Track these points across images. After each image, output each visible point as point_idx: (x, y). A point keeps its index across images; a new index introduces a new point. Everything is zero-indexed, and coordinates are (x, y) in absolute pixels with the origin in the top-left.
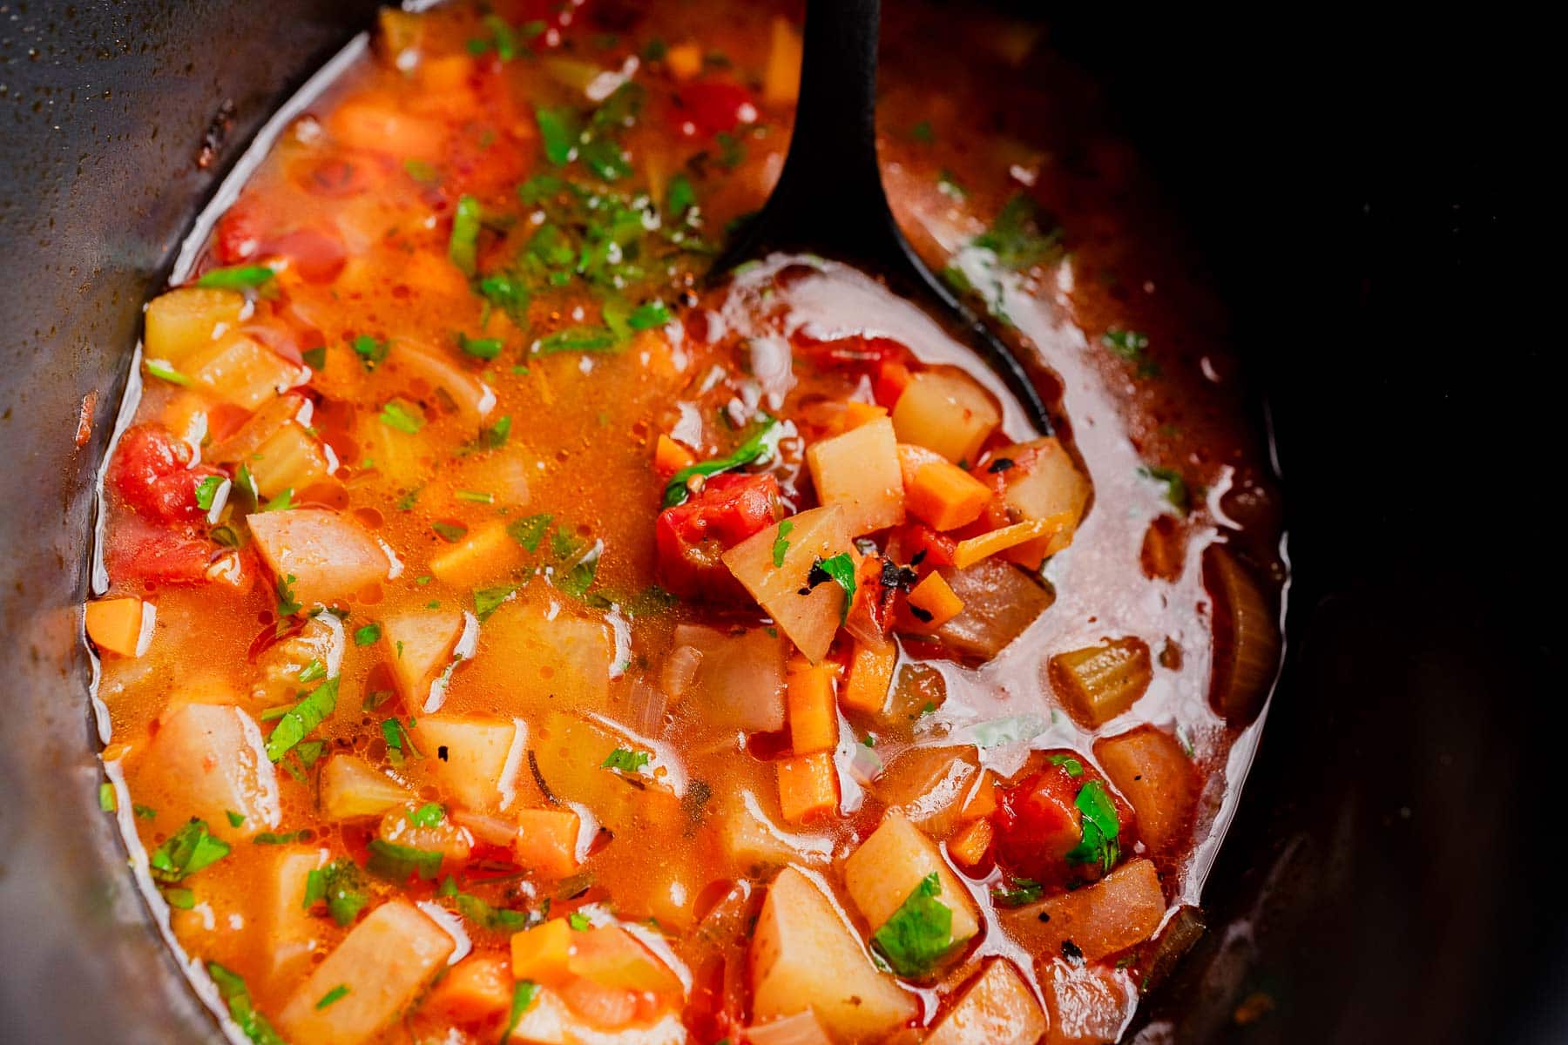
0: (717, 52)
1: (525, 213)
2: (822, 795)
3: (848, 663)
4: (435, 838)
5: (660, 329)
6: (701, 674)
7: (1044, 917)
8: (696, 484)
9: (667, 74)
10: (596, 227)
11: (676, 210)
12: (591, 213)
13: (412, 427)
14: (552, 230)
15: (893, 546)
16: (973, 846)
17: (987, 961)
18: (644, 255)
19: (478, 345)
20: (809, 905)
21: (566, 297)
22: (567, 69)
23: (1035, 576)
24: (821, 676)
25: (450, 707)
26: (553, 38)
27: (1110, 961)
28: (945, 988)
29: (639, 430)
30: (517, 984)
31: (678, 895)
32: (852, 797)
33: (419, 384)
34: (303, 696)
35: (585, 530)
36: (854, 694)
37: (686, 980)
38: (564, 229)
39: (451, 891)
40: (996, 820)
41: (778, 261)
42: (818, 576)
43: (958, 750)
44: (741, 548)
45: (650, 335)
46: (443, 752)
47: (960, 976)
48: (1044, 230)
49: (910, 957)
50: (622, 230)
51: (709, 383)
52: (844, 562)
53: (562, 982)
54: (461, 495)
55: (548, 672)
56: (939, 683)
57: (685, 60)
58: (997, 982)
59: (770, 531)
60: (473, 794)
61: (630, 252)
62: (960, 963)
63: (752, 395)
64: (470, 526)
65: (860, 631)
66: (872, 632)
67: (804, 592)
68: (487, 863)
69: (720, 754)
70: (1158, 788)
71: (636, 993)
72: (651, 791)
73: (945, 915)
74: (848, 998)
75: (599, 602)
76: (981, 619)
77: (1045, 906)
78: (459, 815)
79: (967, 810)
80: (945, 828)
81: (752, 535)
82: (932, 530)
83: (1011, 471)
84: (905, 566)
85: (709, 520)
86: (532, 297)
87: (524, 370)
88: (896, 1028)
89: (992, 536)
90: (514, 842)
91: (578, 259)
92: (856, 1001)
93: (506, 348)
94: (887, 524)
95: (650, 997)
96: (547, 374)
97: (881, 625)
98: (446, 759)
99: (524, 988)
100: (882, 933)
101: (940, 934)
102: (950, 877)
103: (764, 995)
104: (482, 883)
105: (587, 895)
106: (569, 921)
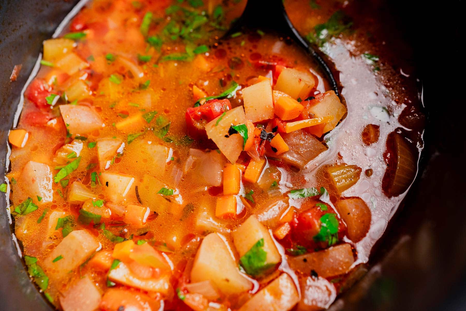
1: (166, 17)
2: (230, 209)
3: (247, 166)
4: (99, 211)
5: (203, 53)
6: (195, 165)
7: (305, 260)
8: (203, 102)
10: (188, 21)
12: (188, 17)
13: (118, 82)
14: (173, 22)
17: (281, 274)
18: (202, 30)
19: (144, 57)
21: (174, 43)
23: (320, 139)
24: (234, 168)
25: (111, 168)
27: (329, 279)
29: (190, 86)
31: (175, 239)
33: (123, 68)
34: (69, 163)
36: (246, 176)
37: (172, 268)
38: (178, 22)
40: (291, 223)
42: (232, 131)
45: (200, 55)
46: (107, 184)
48: (345, 23)
49: (251, 268)
52: (243, 127)
53: (129, 262)
54: (130, 104)
55: (145, 161)
60: (114, 198)
61: (196, 30)
64: (130, 114)
65: (252, 154)
66: (255, 154)
67: (227, 136)
68: (116, 221)
69: (198, 193)
70: (356, 219)
71: (153, 268)
72: (173, 203)
73: (264, 254)
74: (224, 278)
75: (168, 140)
76: (298, 153)
77: (305, 256)
78: (108, 204)
79: (281, 220)
80: (274, 225)
81: (215, 118)
82: (280, 119)
83: (313, 100)
84: (271, 133)
85: (202, 113)
86: (163, 43)
87: (156, 66)
88: (243, 293)
89: (301, 122)
90: (124, 215)
91: (180, 31)
92: (227, 280)
93: (152, 58)
94: (267, 118)
95: (157, 270)
96: (164, 67)
97: (259, 153)
98: (108, 186)
99: (116, 262)
100: (244, 259)
101: (262, 261)
102: (270, 241)
103: (194, 273)
104: (112, 227)
105: (147, 235)
106: (136, 243)
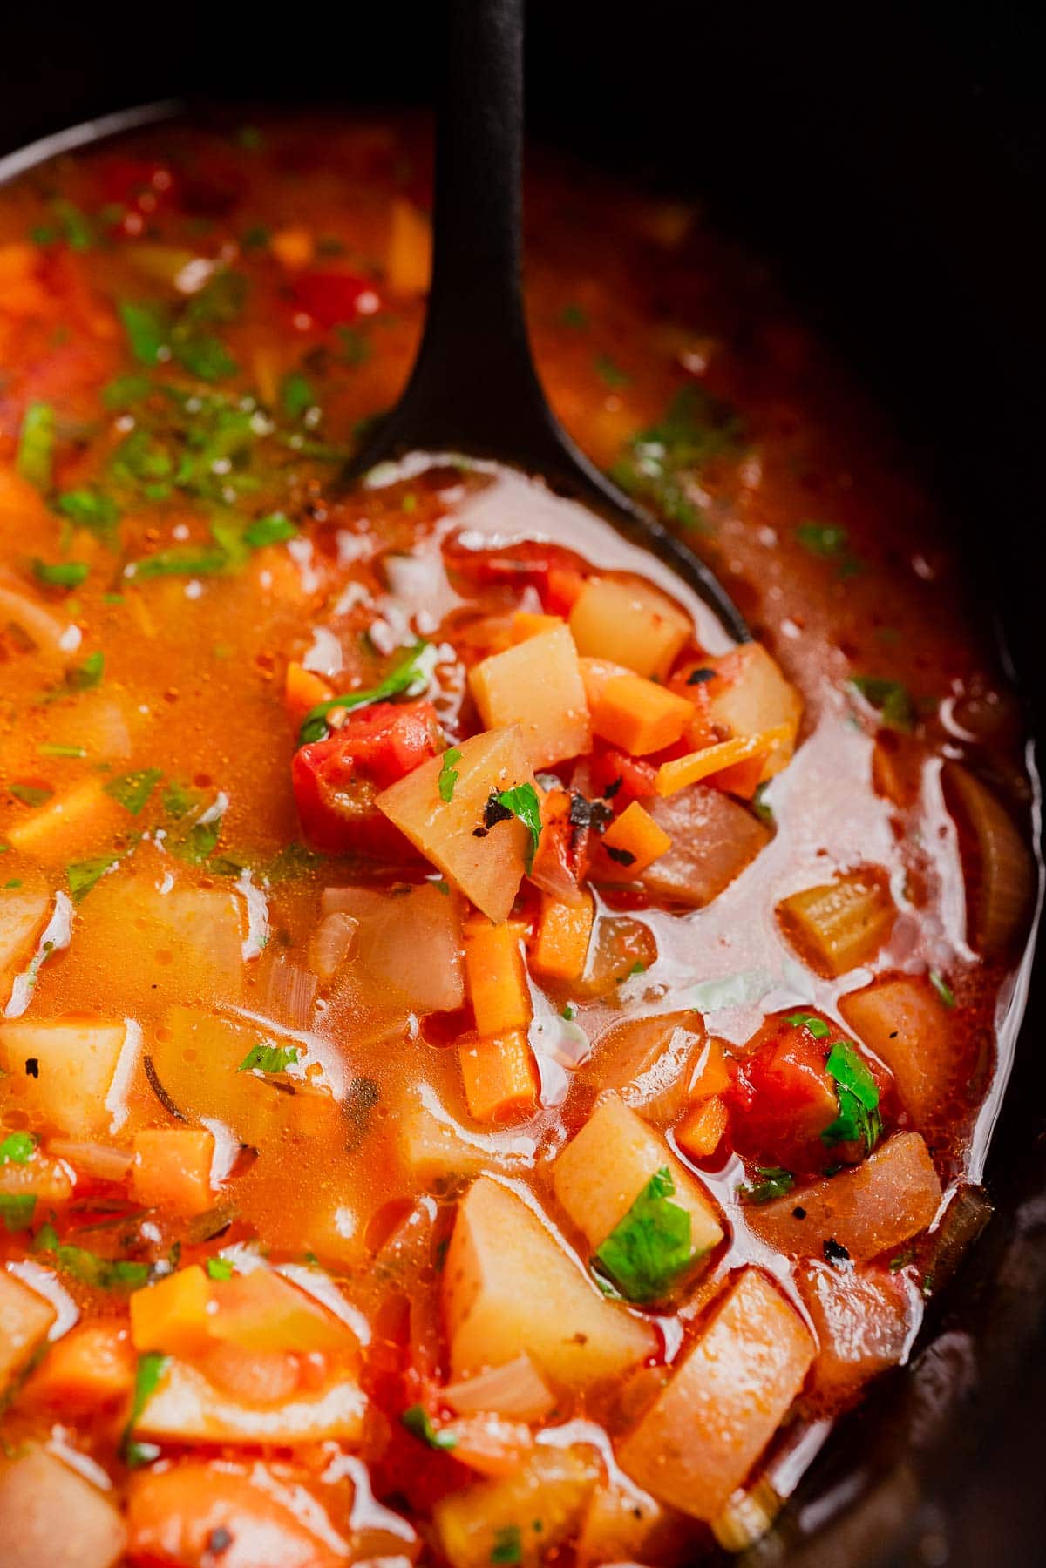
0: (331, 235)
1: (111, 418)
2: (519, 1084)
3: (537, 924)
4: (26, 1177)
5: (282, 546)
6: (357, 948)
7: (799, 1213)
8: (337, 718)
9: (272, 263)
10: (197, 433)
11: (292, 410)
12: (192, 417)
14: (143, 438)
15: (580, 779)
16: (707, 1132)
17: (736, 1274)
18: (257, 462)
19: (59, 571)
20: (512, 1220)
21: (166, 513)
22: (152, 258)
23: (749, 806)
24: (507, 938)
25: (37, 1010)
26: (134, 224)
27: (882, 1262)
28: (689, 1312)
29: (264, 662)
30: (139, 1359)
31: (345, 1223)
32: (556, 1085)
35: (203, 781)
36: (544, 959)
37: (362, 1332)
38: (159, 436)
39: (49, 1243)
40: (730, 1099)
41: (417, 463)
42: (496, 813)
43: (677, 1017)
44: (397, 788)
45: (270, 554)
46: (32, 1066)
47: (703, 1297)
48: (719, 424)
49: (643, 1276)
50: (228, 436)
51: (343, 605)
52: (525, 794)
53: (201, 1350)
54: (45, 750)
55: (165, 957)
56: (647, 938)
57: (293, 248)
58: (750, 1300)
59: (433, 764)
60: (73, 1116)
61: (240, 460)
62: (702, 1279)
63: (398, 617)
64: (59, 786)
65: (548, 882)
66: (563, 881)
67: (479, 833)
68: (96, 1202)
69: (387, 1043)
70: (918, 1046)
71: (299, 1355)
72: (302, 1095)
73: (684, 1219)
74: (571, 1335)
75: (225, 868)
76: (691, 859)
77: (798, 1200)
78: (55, 1145)
79: (692, 1092)
80: (670, 1113)
81: (411, 771)
82: (626, 755)
83: (714, 683)
84: (597, 800)
85: (356, 758)
86: (121, 514)
87: (116, 598)
88: (632, 1370)
89: (699, 756)
90: (129, 1173)
91: (176, 469)
92: (581, 1339)
93: (94, 572)
94: (571, 753)
95: (317, 1359)
96: (147, 602)
97: (574, 872)
98: (36, 1075)
99: (150, 1362)
100: (605, 1250)
101: (677, 1245)
102: (682, 1172)
103: (464, 1343)
104: (90, 1230)
105: (228, 1234)
106: (206, 1270)
